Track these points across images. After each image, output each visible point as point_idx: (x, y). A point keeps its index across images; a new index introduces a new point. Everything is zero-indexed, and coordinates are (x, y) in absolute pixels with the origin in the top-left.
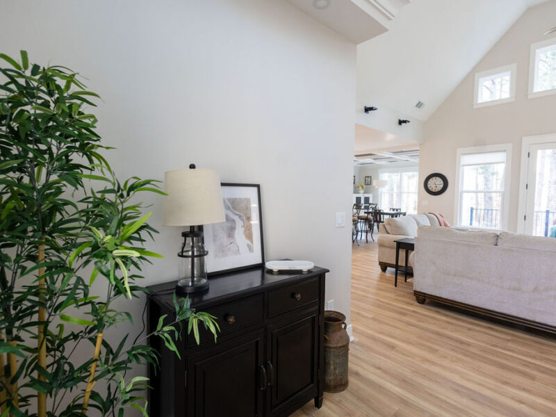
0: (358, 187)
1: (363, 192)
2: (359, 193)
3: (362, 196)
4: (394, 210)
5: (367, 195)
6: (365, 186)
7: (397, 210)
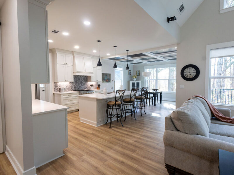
0: (133, 77)
1: (136, 79)
2: (134, 80)
3: (135, 82)
4: (154, 90)
5: (138, 81)
6: (137, 76)
7: (156, 90)
